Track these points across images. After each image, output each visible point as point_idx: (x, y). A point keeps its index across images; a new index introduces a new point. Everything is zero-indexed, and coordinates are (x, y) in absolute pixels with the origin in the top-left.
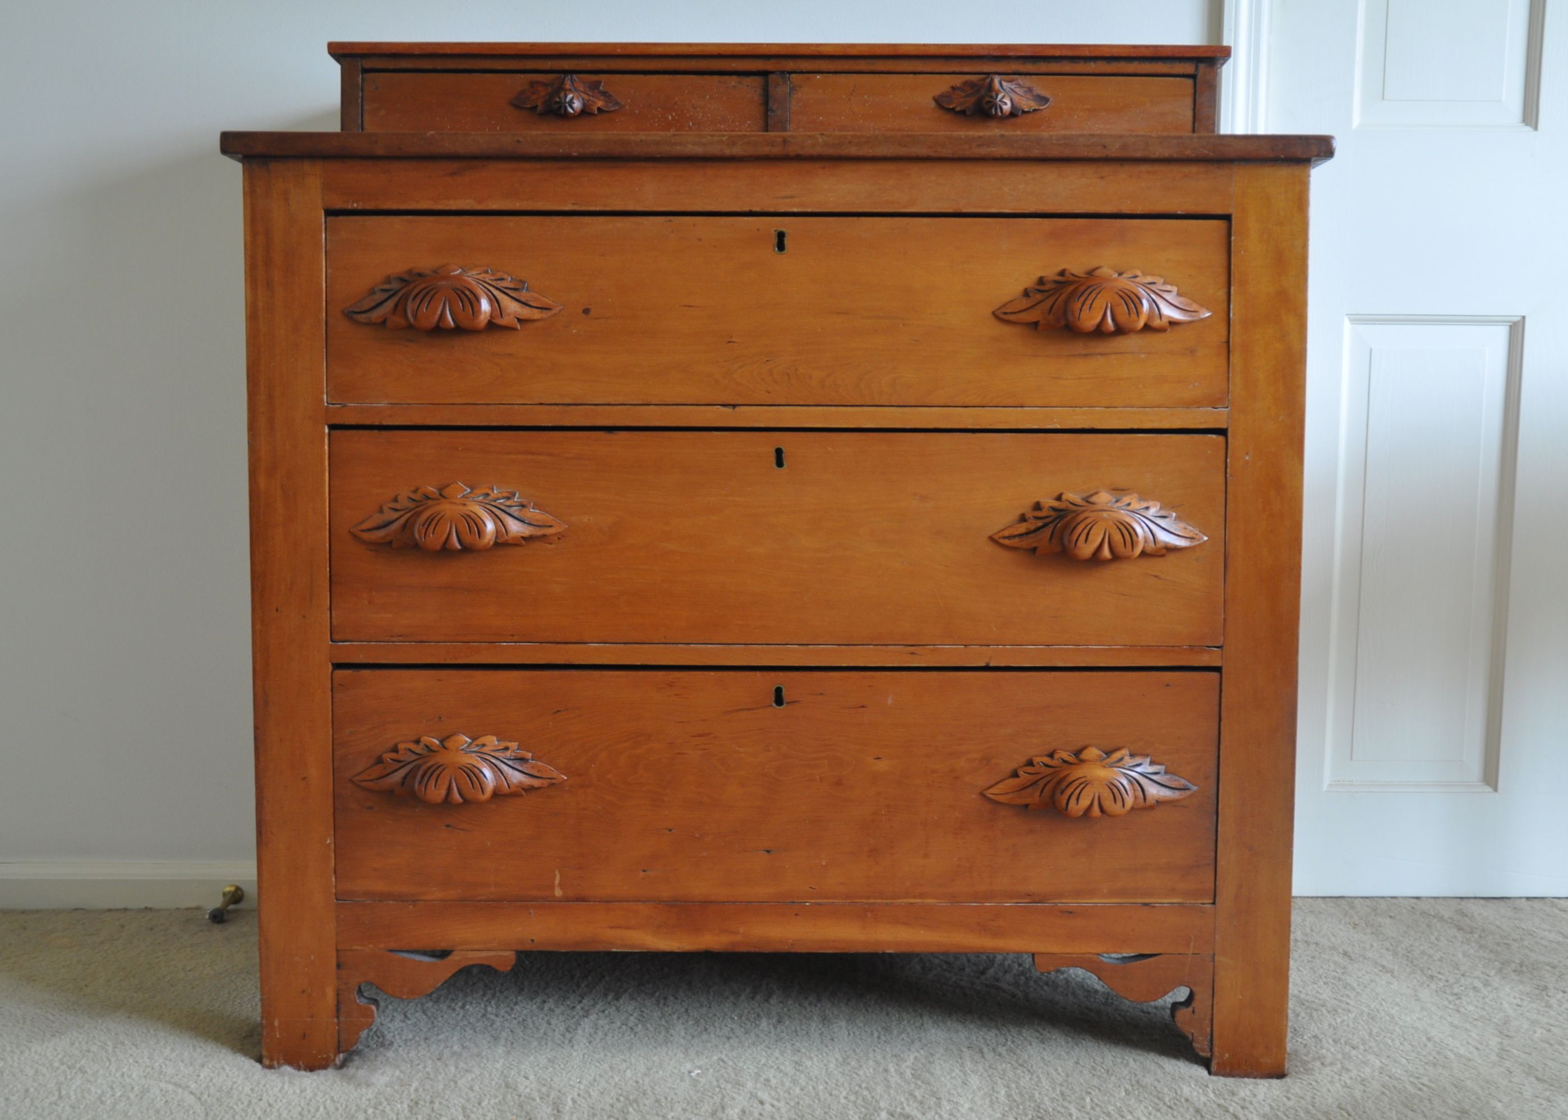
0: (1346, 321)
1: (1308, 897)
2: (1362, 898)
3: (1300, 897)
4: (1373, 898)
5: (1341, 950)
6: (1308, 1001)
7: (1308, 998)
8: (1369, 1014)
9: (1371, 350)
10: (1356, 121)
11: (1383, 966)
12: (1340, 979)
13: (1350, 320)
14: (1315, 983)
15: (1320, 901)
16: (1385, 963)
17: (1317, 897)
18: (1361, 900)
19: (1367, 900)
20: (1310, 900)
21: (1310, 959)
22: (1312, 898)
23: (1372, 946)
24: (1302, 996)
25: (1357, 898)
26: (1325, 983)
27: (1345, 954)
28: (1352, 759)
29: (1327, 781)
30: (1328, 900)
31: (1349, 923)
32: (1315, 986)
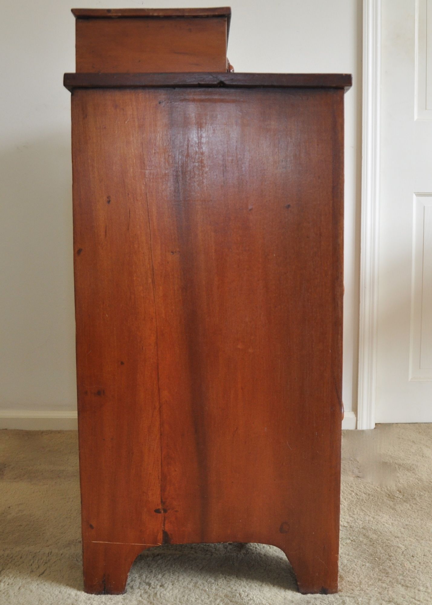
0: (414, 196)
1: (403, 423)
2: (424, 423)
3: (400, 423)
4: (428, 423)
5: (412, 440)
6: (394, 457)
7: (395, 456)
8: (416, 460)
9: (424, 207)
10: (416, 118)
11: (427, 446)
12: (409, 450)
13: (416, 195)
14: (399, 451)
15: (408, 425)
16: (428, 445)
17: (407, 423)
18: (424, 424)
19: (426, 424)
20: (404, 424)
21: (399, 443)
22: (405, 423)
23: (424, 439)
24: (392, 455)
25: (422, 423)
26: (402, 451)
27: (413, 442)
28: (420, 368)
29: (410, 377)
30: (411, 424)
31: (418, 432)
32: (399, 452)
